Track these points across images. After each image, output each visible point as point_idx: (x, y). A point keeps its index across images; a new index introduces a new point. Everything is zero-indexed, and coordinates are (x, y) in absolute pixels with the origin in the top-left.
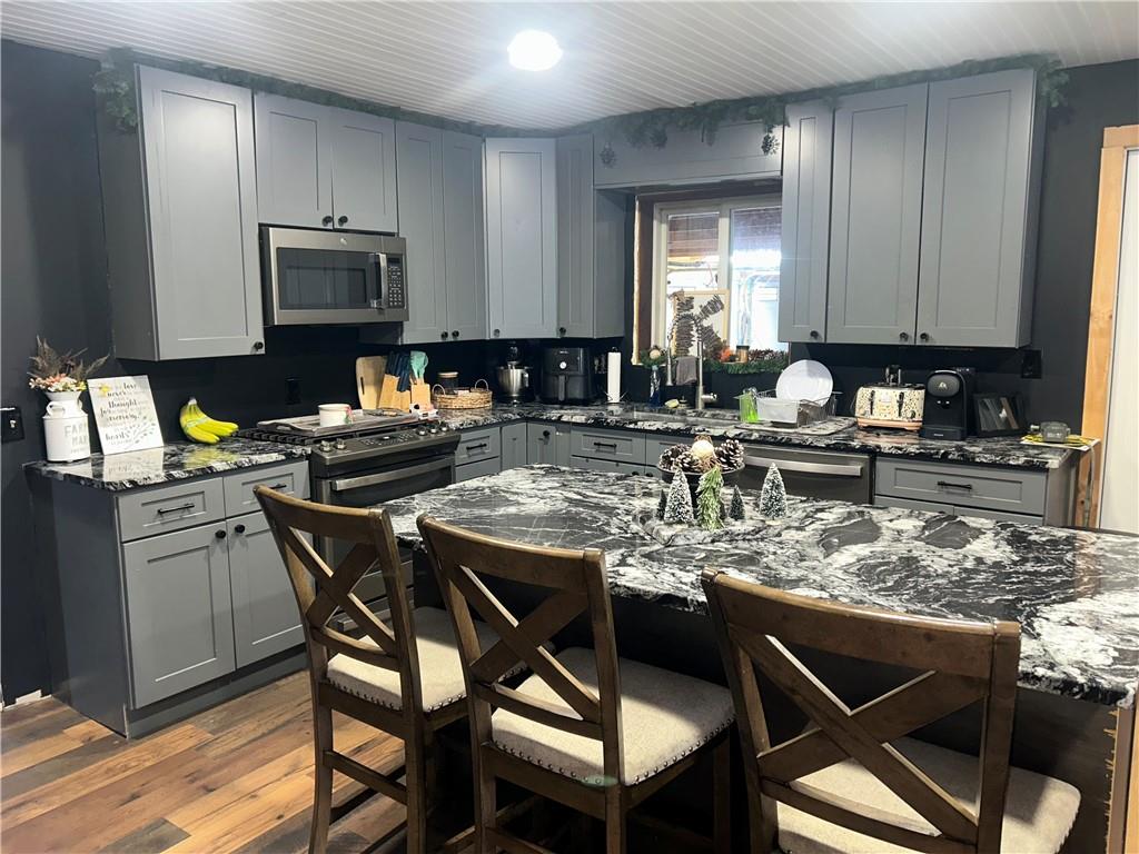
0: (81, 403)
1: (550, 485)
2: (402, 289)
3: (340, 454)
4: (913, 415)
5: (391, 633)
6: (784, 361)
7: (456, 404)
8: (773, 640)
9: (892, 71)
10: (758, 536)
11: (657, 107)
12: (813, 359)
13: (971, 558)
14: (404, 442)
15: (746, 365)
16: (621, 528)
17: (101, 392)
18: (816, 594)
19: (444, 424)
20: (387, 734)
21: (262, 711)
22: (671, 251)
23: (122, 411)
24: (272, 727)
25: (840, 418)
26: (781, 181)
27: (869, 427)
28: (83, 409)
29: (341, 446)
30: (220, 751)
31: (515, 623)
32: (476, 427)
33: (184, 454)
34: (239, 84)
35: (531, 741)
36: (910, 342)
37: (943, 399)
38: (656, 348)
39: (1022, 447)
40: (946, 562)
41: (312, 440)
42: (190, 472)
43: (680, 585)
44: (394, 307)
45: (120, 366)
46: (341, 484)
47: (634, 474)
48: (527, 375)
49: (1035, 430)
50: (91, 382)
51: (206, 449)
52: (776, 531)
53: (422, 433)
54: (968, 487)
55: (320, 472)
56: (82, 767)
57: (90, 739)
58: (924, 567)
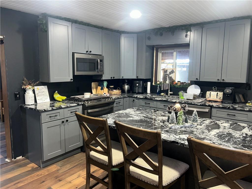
0: (33, 92)
1: (139, 113)
2: (103, 67)
3: (89, 104)
4: (220, 98)
5: (106, 147)
6: (189, 85)
7: (113, 93)
8: (205, 154)
9: (217, 19)
10: (191, 127)
11: (161, 27)
12: (196, 85)
13: (244, 134)
14: (103, 102)
15: (180, 86)
16: (158, 124)
17: (37, 89)
18: (210, 142)
19: (111, 98)
20: (100, 169)
21: (71, 162)
22: (162, 59)
23: (41, 94)
24: (73, 166)
25: (202, 98)
26: (190, 44)
27: (209, 100)
28: (33, 93)
29: (90, 102)
30: (62, 171)
31: (138, 147)
32: (118, 98)
33: (55, 103)
34: (69, 21)
35: (140, 174)
36: (220, 81)
37: (228, 94)
38: (159, 81)
39: (247, 106)
40: (239, 135)
41: (83, 101)
42: (57, 108)
43: (176, 139)
44: (101, 71)
45: (41, 83)
46: (89, 111)
47: (158, 110)
48: (129, 87)
49: (250, 102)
50: (35, 87)
51: (60, 102)
52: (196, 126)
53: (107, 100)
54: (235, 115)
55: (85, 108)
56: (32, 174)
57: (33, 168)
58: (234, 136)
